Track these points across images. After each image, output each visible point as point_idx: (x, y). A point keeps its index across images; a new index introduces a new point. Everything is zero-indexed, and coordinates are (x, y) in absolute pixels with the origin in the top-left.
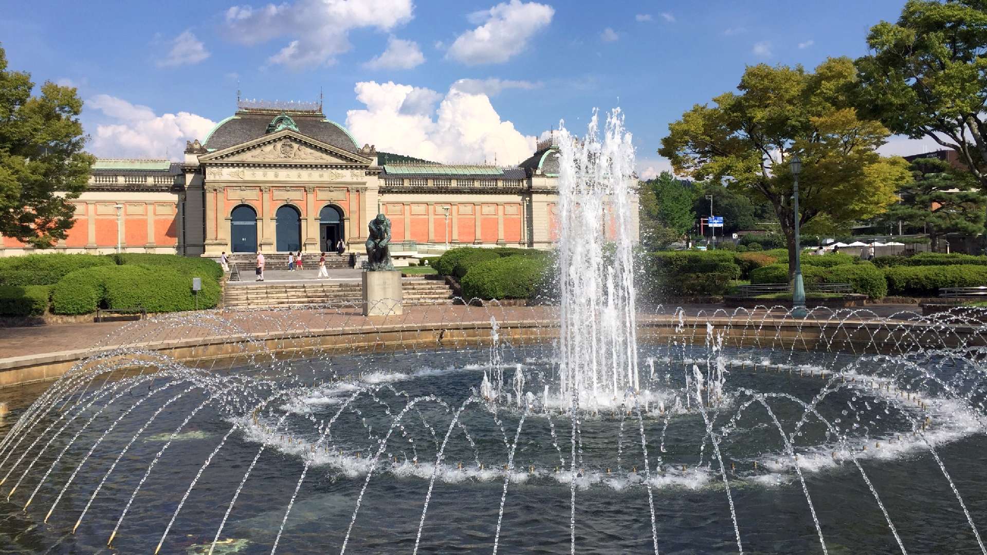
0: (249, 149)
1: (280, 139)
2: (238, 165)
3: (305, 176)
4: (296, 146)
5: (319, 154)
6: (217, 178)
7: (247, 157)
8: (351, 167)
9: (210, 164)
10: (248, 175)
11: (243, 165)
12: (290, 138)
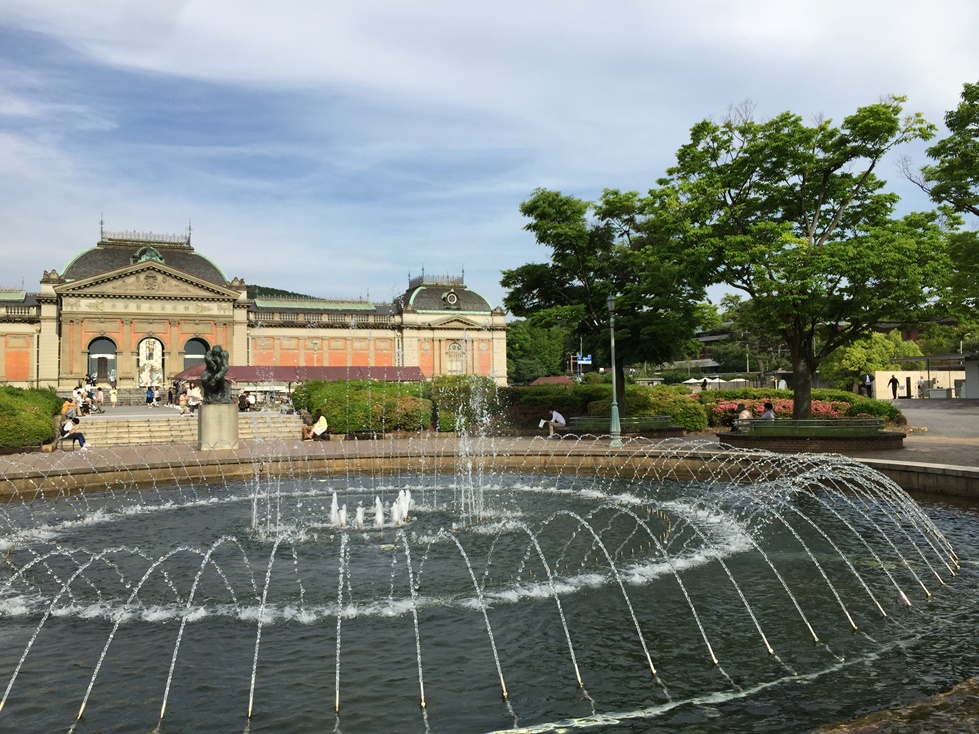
0: (109, 280)
1: (143, 270)
2: (97, 296)
3: (169, 308)
4: (160, 277)
5: (184, 286)
6: (75, 309)
7: (108, 288)
8: (218, 300)
9: (67, 295)
10: (108, 306)
11: (103, 296)
12: (154, 269)
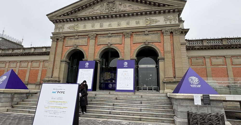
0: (82, 8)
2: (74, 20)
3: (124, 24)
4: (117, 2)
5: (135, 6)
6: (61, 31)
7: (82, 14)
8: (164, 12)
10: (81, 27)
